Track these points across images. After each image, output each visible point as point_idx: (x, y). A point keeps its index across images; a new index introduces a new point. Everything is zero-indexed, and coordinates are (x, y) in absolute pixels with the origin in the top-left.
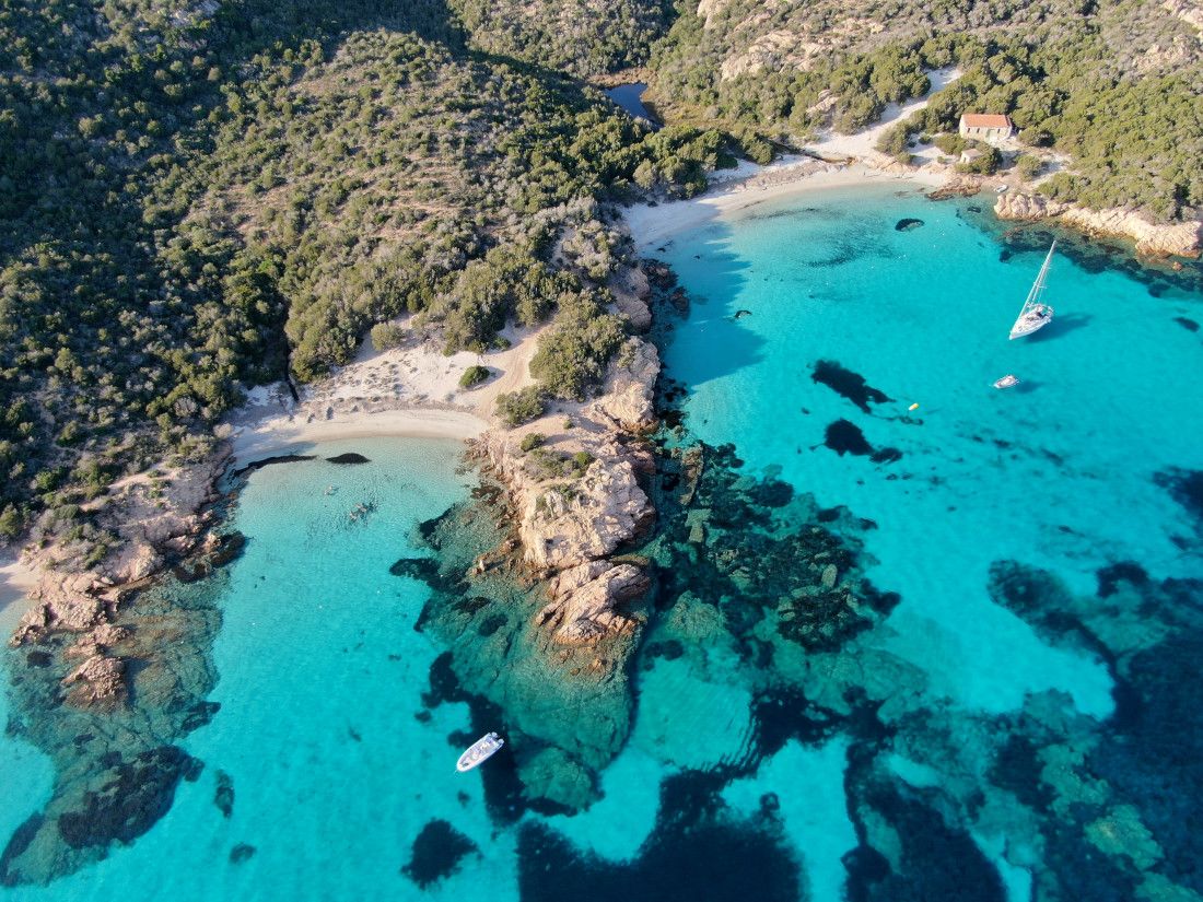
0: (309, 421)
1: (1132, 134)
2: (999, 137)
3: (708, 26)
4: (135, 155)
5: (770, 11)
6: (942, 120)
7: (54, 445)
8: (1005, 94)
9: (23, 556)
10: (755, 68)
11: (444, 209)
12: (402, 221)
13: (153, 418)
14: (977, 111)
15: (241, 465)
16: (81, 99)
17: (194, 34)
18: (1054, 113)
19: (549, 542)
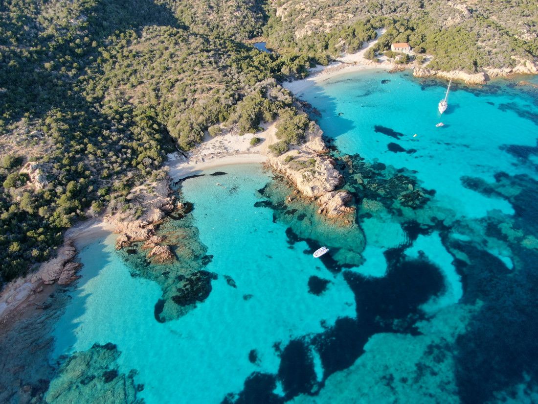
0: (196, 163)
1: (452, 46)
2: (407, 51)
3: (283, 19)
4: (72, 77)
5: (308, 13)
6: (385, 46)
7: (100, 179)
8: (404, 36)
9: (105, 219)
10: (310, 33)
11: (218, 86)
12: (203, 91)
13: (136, 167)
14: (397, 42)
15: (176, 180)
16: (43, 56)
17: (82, 29)
18: (423, 41)
19: (312, 188)
